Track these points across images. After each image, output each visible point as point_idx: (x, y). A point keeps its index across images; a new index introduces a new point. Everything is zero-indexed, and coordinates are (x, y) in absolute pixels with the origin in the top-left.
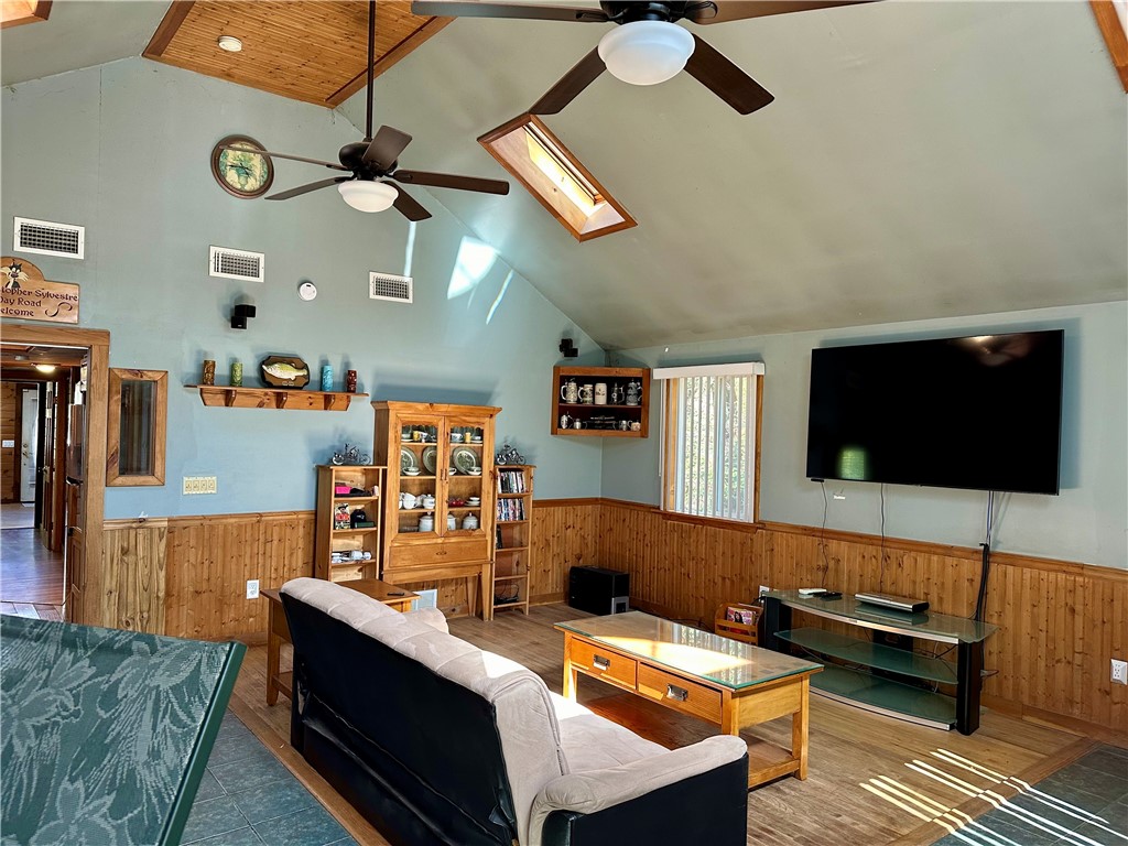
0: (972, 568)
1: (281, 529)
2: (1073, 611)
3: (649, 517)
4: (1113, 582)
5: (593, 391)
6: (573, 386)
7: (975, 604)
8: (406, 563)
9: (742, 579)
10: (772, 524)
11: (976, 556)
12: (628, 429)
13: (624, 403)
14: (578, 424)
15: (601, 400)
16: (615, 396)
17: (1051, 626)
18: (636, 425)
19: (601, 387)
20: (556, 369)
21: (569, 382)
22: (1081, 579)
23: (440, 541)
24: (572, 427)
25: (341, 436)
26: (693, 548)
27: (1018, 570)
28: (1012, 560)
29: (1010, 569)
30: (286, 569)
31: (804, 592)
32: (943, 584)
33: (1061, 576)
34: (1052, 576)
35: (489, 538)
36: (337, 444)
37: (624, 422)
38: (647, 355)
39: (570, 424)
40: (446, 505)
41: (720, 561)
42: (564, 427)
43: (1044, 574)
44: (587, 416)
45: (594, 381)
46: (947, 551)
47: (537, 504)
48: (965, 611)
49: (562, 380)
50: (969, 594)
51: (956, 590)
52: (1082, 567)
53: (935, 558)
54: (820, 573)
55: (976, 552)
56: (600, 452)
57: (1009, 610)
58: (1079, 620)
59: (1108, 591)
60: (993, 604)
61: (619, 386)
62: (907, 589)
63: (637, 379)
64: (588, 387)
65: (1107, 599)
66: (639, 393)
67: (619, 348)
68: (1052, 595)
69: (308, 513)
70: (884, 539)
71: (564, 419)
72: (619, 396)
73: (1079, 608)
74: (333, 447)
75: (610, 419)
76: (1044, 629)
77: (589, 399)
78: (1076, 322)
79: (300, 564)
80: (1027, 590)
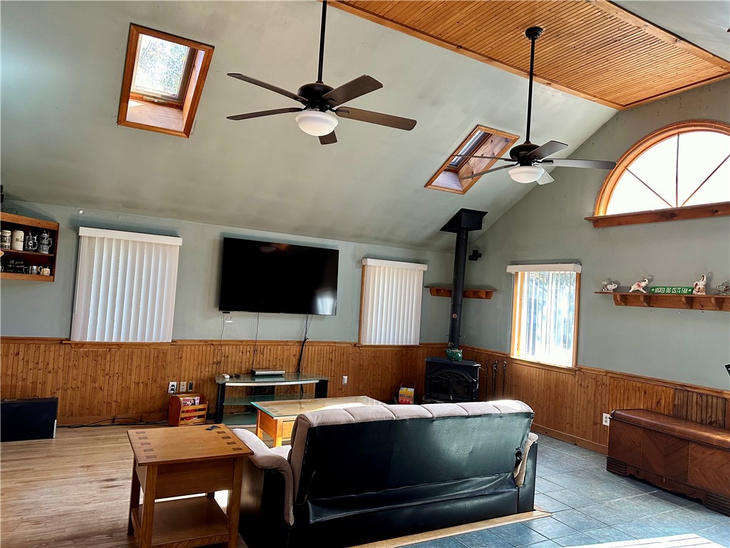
0: (296, 350)
2: (332, 361)
3: (52, 348)
4: (344, 347)
5: (12, 236)
7: (297, 365)
10: (181, 341)
12: (39, 273)
13: (37, 251)
15: (19, 246)
17: (324, 369)
18: (47, 271)
19: (20, 235)
22: (334, 348)
27: (314, 348)
28: (312, 343)
29: (311, 348)
32: (283, 359)
33: (328, 347)
34: (325, 348)
37: (35, 267)
41: (134, 373)
43: (322, 348)
45: (13, 227)
46: (286, 343)
48: (292, 370)
50: (294, 361)
52: (335, 343)
53: (279, 347)
55: (299, 342)
57: (309, 364)
58: (333, 363)
59: (342, 351)
60: (304, 363)
61: (33, 235)
63: (47, 231)
64: (6, 233)
65: (342, 354)
66: (50, 243)
67: (18, 199)
68: (325, 355)
70: (256, 341)
72: (34, 245)
73: (334, 359)
75: (20, 264)
76: (321, 369)
77: (6, 244)
78: (341, 247)
80: (316, 355)
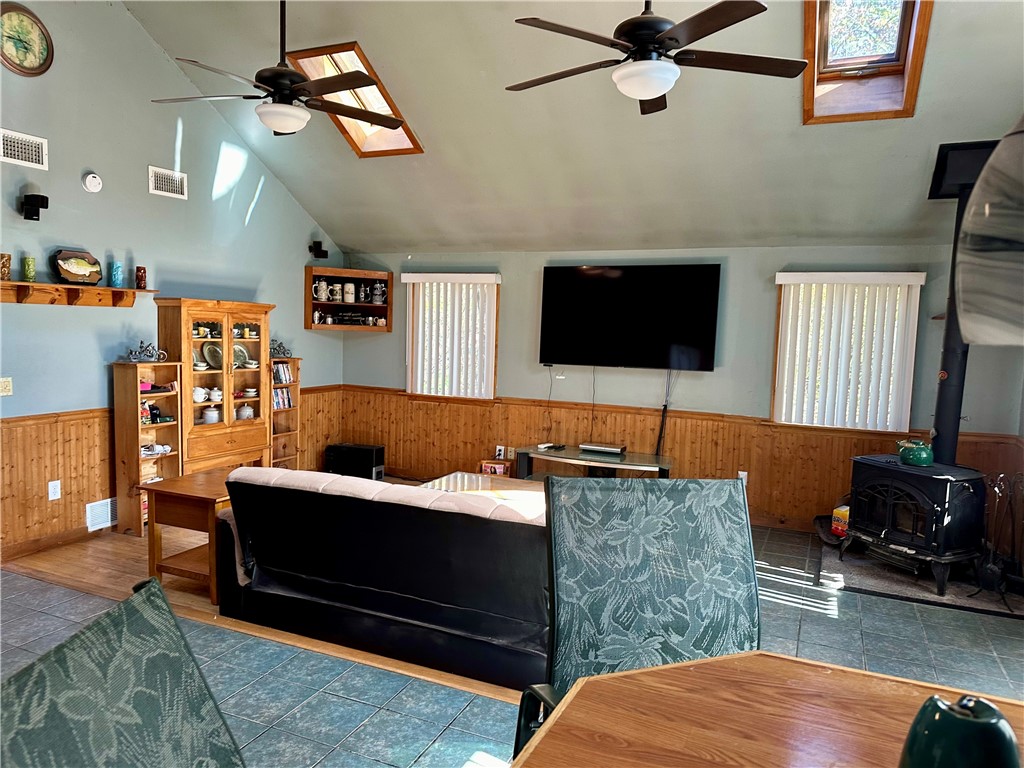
0: (654, 422)
1: (77, 429)
2: (716, 444)
3: (394, 398)
4: (741, 424)
5: (343, 289)
6: (323, 285)
7: (656, 445)
8: (203, 453)
9: (482, 442)
10: (507, 399)
11: (656, 413)
12: (375, 324)
13: (371, 302)
14: (329, 320)
15: (350, 299)
16: (362, 295)
17: (703, 456)
18: (382, 322)
19: (350, 287)
20: (308, 269)
21: (320, 281)
22: (721, 424)
23: (228, 430)
24: (325, 322)
25: (128, 333)
26: (438, 423)
27: (684, 421)
28: (681, 414)
29: (679, 420)
30: (85, 467)
31: (542, 446)
32: (634, 433)
33: (710, 423)
34: (705, 423)
35: (267, 425)
36: (125, 340)
37: (371, 318)
38: (392, 261)
39: (322, 320)
40: (232, 397)
41: (462, 431)
42: (316, 322)
43: (699, 422)
44: (337, 312)
45: (343, 281)
46: (638, 411)
47: (304, 391)
48: (649, 450)
49: (313, 279)
50: (652, 438)
51: (643, 437)
52: (723, 416)
53: (629, 416)
54: (545, 433)
55: (657, 410)
56: (340, 344)
57: (677, 446)
58: (720, 448)
59: (737, 430)
60: (668, 443)
61: (366, 287)
62: (609, 438)
63: (381, 281)
64: (338, 287)
65: (737, 435)
66: (384, 293)
67: (359, 252)
68: (704, 435)
69: (103, 410)
70: (594, 405)
71: (317, 315)
72: (366, 296)
73: (720, 442)
74: (121, 344)
75: (357, 316)
76: (698, 456)
77: (338, 297)
78: (726, 259)
79: (98, 461)
80: (689, 433)
